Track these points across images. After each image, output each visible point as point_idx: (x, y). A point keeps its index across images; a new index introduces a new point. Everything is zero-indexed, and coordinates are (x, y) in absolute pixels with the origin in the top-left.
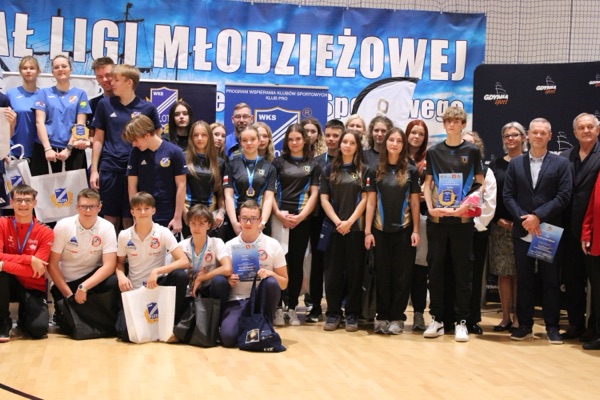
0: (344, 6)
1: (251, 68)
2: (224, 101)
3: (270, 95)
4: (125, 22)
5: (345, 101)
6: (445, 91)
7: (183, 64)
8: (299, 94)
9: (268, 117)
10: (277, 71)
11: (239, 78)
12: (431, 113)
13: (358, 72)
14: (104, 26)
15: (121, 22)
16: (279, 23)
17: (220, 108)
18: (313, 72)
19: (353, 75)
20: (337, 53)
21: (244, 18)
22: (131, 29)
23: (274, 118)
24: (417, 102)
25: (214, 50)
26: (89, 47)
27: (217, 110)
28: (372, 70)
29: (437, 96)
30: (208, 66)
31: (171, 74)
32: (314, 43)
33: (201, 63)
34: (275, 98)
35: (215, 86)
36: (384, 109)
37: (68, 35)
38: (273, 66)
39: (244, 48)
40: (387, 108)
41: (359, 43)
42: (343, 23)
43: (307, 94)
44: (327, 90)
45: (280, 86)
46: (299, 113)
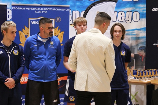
2: (11, 14)
3: (37, 10)
5: (78, 13)
6: (130, 7)
8: (54, 9)
9: (36, 23)
12: (123, 18)
17: (9, 18)
24: (116, 13)
29: (126, 9)
34: (40, 12)
35: (6, 6)
43: (58, 9)
44: (69, 7)
45: (43, 5)
46: (53, 20)
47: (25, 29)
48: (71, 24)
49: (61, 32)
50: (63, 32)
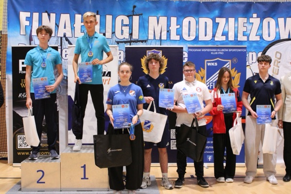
0: (253, 1)
1: (202, 37)
2: (187, 56)
3: (214, 52)
4: (132, 16)
5: (254, 54)
7: (164, 37)
8: (230, 50)
9: (213, 64)
10: (216, 39)
11: (195, 44)
13: (261, 37)
14: (122, 19)
15: (130, 16)
16: (217, 12)
17: (185, 61)
18: (236, 39)
19: (259, 39)
20: (249, 27)
21: (197, 10)
22: (136, 19)
23: (216, 64)
25: (181, 29)
26: (113, 30)
27: (184, 61)
28: (269, 36)
30: (178, 38)
31: (157, 43)
32: (236, 22)
33: (174, 36)
34: (216, 53)
35: (182, 48)
36: (279, 57)
37: (103, 25)
38: (214, 36)
39: (197, 27)
40: (281, 57)
41: (262, 21)
42: (252, 11)
43: (234, 50)
44: (246, 47)
45: (219, 46)
46: (230, 61)
47: (201, 71)
48: (248, 66)
49: (238, 73)
50: (240, 74)
